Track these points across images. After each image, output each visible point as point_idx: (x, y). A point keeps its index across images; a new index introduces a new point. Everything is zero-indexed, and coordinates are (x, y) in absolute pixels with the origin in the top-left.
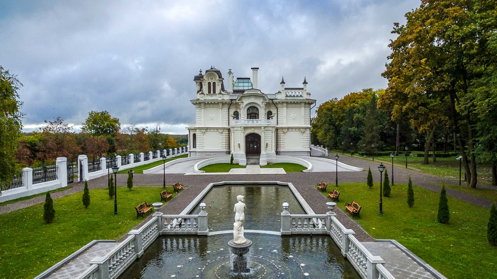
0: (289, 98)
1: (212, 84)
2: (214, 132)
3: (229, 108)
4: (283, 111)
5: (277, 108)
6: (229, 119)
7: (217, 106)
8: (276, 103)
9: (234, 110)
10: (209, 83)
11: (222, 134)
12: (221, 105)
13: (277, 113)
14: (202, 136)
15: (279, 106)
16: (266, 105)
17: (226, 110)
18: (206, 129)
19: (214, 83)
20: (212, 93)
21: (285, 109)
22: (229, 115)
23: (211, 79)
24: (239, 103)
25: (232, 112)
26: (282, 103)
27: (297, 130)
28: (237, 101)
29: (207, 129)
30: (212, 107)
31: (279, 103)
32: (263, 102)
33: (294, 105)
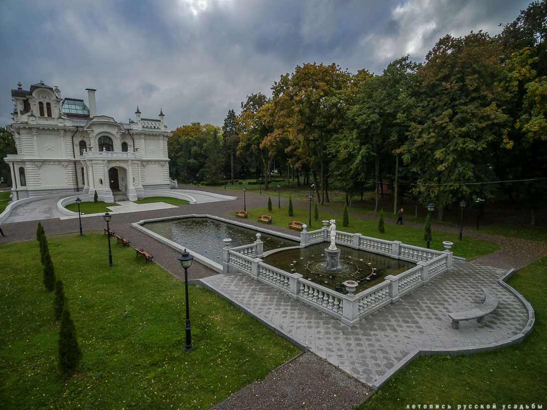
0: (146, 129)
1: (45, 105)
2: (54, 166)
3: (73, 137)
4: (141, 143)
5: (133, 140)
6: (74, 150)
7: (57, 133)
8: (133, 134)
9: (80, 139)
10: (41, 103)
11: (67, 168)
12: (62, 132)
13: (134, 145)
14: (37, 171)
15: (135, 137)
16: (121, 135)
17: (69, 139)
18: (42, 162)
19: (48, 104)
20: (46, 116)
21: (143, 141)
22: (73, 145)
23: (42, 97)
24: (88, 132)
25: (77, 141)
26: (140, 134)
27: (157, 163)
28: (85, 129)
29: (44, 162)
30: (49, 134)
31: (137, 134)
32: (117, 132)
33: (152, 137)
